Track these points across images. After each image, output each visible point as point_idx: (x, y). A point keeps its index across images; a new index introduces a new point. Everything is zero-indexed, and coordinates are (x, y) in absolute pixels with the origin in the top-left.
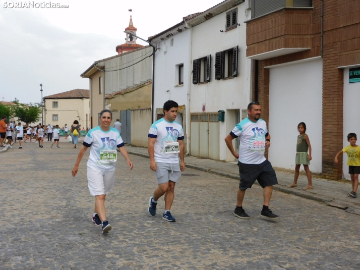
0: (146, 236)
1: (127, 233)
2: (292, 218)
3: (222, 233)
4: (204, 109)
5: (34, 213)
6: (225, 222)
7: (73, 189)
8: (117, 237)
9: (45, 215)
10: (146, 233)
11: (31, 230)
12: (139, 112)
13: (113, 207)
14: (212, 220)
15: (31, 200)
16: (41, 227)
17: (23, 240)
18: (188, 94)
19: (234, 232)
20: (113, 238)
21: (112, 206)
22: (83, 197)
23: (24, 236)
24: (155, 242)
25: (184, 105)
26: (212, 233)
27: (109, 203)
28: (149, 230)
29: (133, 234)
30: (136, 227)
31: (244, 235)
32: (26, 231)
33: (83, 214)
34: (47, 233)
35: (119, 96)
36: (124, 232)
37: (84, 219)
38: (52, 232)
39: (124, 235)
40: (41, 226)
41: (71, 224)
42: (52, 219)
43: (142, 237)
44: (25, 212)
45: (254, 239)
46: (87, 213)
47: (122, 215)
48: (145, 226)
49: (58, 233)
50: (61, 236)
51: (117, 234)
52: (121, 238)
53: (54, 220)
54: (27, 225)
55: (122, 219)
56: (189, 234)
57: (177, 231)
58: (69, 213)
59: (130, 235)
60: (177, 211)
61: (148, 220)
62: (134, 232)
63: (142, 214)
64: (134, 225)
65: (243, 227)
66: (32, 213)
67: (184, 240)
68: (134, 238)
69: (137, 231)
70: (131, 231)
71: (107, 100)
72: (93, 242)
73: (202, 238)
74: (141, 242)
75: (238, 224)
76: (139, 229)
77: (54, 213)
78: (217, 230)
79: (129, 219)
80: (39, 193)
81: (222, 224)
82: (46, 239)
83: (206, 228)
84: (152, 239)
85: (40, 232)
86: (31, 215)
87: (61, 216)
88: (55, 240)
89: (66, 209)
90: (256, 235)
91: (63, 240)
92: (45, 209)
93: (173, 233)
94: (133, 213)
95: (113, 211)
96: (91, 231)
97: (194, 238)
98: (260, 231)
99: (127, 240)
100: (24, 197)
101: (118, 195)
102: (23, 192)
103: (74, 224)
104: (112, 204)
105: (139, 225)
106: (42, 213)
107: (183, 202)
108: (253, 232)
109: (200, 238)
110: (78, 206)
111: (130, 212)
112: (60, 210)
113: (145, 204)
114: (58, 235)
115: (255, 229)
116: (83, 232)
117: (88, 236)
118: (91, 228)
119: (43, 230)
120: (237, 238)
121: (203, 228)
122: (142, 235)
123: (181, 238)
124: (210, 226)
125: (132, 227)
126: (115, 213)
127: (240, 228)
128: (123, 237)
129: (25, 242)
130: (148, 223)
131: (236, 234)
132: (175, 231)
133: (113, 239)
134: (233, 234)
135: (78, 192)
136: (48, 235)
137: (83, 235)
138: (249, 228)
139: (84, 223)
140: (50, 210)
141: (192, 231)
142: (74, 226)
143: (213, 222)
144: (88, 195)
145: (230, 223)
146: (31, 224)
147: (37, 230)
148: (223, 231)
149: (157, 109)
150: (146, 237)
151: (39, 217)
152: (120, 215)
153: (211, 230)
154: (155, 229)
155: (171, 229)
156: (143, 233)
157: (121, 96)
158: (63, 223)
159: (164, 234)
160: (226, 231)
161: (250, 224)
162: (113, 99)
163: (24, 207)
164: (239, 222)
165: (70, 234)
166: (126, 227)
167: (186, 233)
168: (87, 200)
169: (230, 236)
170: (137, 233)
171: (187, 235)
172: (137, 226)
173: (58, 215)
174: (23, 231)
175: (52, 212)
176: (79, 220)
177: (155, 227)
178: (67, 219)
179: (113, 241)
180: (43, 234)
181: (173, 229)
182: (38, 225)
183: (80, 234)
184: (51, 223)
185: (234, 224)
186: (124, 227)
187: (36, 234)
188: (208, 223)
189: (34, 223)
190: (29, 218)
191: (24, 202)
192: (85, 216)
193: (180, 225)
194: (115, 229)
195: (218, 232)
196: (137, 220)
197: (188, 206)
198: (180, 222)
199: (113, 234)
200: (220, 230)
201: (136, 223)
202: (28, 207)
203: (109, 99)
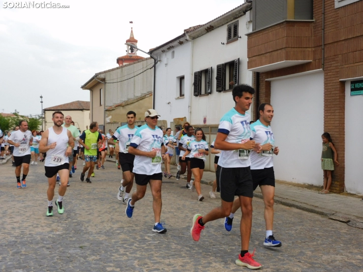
0: (146, 249)
1: (127, 246)
2: (293, 232)
3: (224, 246)
4: (205, 121)
5: (35, 226)
6: (227, 235)
7: (73, 202)
8: (118, 250)
9: (45, 228)
10: (147, 246)
11: (31, 243)
13: (114, 220)
14: (213, 233)
15: (32, 213)
16: (41, 239)
17: (24, 253)
18: (189, 107)
19: (235, 245)
20: (114, 251)
21: (112, 219)
22: (83, 209)
23: (25, 249)
24: (156, 255)
25: (185, 117)
26: (213, 247)
27: (110, 216)
28: (150, 244)
29: (133, 247)
30: (137, 241)
32: (26, 244)
33: (83, 227)
34: (48, 246)
35: (119, 108)
36: (125, 245)
37: (85, 232)
38: (52, 245)
39: (126, 248)
41: (71, 237)
42: (52, 231)
43: (143, 250)
44: (25, 225)
46: (88, 226)
47: (123, 228)
48: (146, 239)
49: (59, 246)
50: (61, 249)
51: (117, 247)
52: (122, 251)
53: (54, 233)
54: (27, 238)
55: (122, 232)
56: (190, 247)
57: (178, 244)
58: (69, 226)
59: (131, 248)
60: (178, 224)
61: (148, 233)
62: (135, 245)
63: (143, 227)
64: (135, 238)
66: (32, 225)
67: (185, 253)
68: (135, 252)
69: (138, 244)
70: (131, 245)
71: (107, 112)
72: (94, 255)
73: (203, 251)
74: (142, 255)
76: (140, 242)
77: (54, 226)
78: (218, 243)
79: (129, 232)
80: (40, 205)
81: (223, 237)
82: (47, 252)
83: (207, 241)
84: (152, 252)
85: (40, 245)
86: (31, 227)
87: (62, 229)
88: (55, 253)
89: (67, 222)
90: (257, 248)
91: (64, 253)
92: (45, 221)
93: (173, 246)
94: (134, 226)
95: (114, 224)
96: (91, 244)
97: (194, 251)
98: (261, 245)
99: (128, 253)
100: (24, 209)
101: (118, 208)
102: (23, 205)
103: (74, 237)
104: (113, 217)
105: (140, 238)
106: (42, 226)
107: (184, 215)
108: (255, 246)
109: (201, 251)
110: (79, 219)
111: (131, 225)
112: (60, 223)
113: (146, 217)
114: (58, 248)
115: (257, 243)
116: (83, 245)
117: (89, 249)
118: (91, 241)
119: (44, 243)
121: (204, 241)
122: (143, 248)
123: (182, 251)
124: (211, 239)
125: (133, 241)
126: (116, 226)
128: (124, 250)
129: (25, 255)
130: (149, 236)
131: (237, 247)
132: (175, 244)
133: (114, 253)
134: (234, 248)
135: (78, 205)
136: (48, 248)
137: (84, 248)
139: (85, 236)
140: (51, 222)
141: (193, 245)
142: (74, 239)
143: (214, 235)
144: (88, 208)
145: (231, 236)
146: (31, 237)
147: (37, 243)
148: (224, 244)
151: (39, 230)
152: (121, 228)
153: (212, 243)
154: (156, 242)
155: (172, 242)
156: (143, 246)
157: (121, 108)
158: (64, 236)
159: (165, 247)
160: (227, 244)
162: (113, 111)
163: (25, 220)
165: (70, 247)
166: (126, 240)
167: (187, 246)
168: (87, 213)
169: (231, 249)
170: (138, 246)
172: (138, 239)
173: (59, 228)
174: (23, 244)
175: (52, 225)
176: (80, 233)
177: (156, 239)
178: (68, 232)
180: (43, 247)
181: (174, 242)
182: (38, 238)
183: (81, 247)
184: (52, 236)
185: (235, 237)
186: (124, 240)
187: (36, 247)
188: (209, 236)
189: (34, 236)
190: (30, 231)
191: (24, 215)
192: (85, 228)
193: (181, 238)
194: (115, 242)
195: (219, 245)
196: (138, 233)
197: (189, 219)
198: (180, 235)
199: (114, 247)
200: (221, 243)
201: (137, 236)
202: (28, 219)
203: (109, 111)
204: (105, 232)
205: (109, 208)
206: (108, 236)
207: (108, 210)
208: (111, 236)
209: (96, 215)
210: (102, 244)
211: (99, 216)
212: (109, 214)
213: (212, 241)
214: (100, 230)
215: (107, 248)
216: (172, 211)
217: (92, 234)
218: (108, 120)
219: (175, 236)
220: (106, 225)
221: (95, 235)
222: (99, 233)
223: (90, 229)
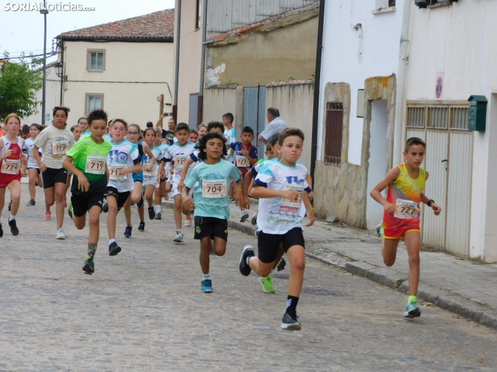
4: (439, 89)
12: (285, 91)
18: (402, 41)
25: (393, 75)
149: (329, 84)
203: (218, 46)
218: (213, 77)
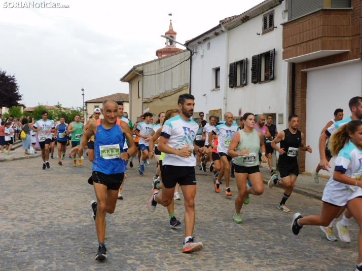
1: (151, 239)
3: (249, 241)
4: (240, 113)
5: (63, 216)
6: (254, 229)
8: (141, 243)
9: (73, 218)
10: (171, 239)
11: (58, 234)
13: (142, 212)
15: (63, 204)
17: (49, 243)
18: (224, 98)
19: (261, 240)
20: (137, 243)
21: (140, 210)
23: (50, 240)
24: (179, 248)
25: (220, 109)
26: (239, 241)
27: (138, 207)
28: (174, 237)
29: (157, 240)
31: (272, 243)
32: (53, 235)
33: (111, 218)
34: (73, 237)
35: (157, 100)
37: (112, 223)
38: (78, 236)
40: (69, 230)
42: (80, 222)
43: (166, 243)
44: (55, 215)
45: (281, 247)
46: (115, 218)
47: (150, 220)
48: (171, 232)
49: (84, 237)
50: (85, 240)
51: (141, 239)
52: (145, 243)
53: (82, 224)
54: (55, 228)
55: (148, 224)
56: (214, 241)
59: (155, 241)
60: (205, 217)
62: (159, 237)
64: (160, 231)
65: (272, 235)
66: (62, 216)
67: (209, 247)
68: (158, 245)
69: (162, 237)
70: (156, 237)
71: (145, 104)
72: (117, 247)
73: (227, 246)
74: (164, 248)
75: (266, 232)
76: (165, 235)
77: (82, 217)
78: (244, 238)
79: (156, 224)
80: (72, 196)
81: (250, 232)
82: (71, 242)
83: (233, 235)
84: (176, 246)
85: (66, 236)
86: (60, 218)
87: (89, 220)
88: (80, 244)
90: (284, 243)
91: (88, 244)
92: (74, 212)
94: (161, 218)
95: (141, 216)
96: (116, 236)
97: (219, 245)
98: (289, 240)
99: (151, 246)
100: (56, 200)
102: (56, 196)
104: (141, 209)
105: (165, 231)
106: (70, 217)
107: (213, 208)
108: (282, 241)
109: (225, 245)
111: (158, 218)
112: (89, 213)
114: (83, 239)
115: (284, 238)
116: (108, 236)
117: (113, 241)
118: (116, 232)
119: (70, 234)
120: (264, 247)
121: (230, 235)
122: (167, 241)
123: (206, 245)
124: (237, 233)
125: (158, 233)
126: (143, 218)
127: (269, 236)
128: (148, 242)
129: (50, 245)
131: (264, 242)
132: (200, 237)
133: (137, 245)
134: (260, 242)
136: (73, 239)
137: (108, 239)
138: (277, 237)
139: (111, 227)
140: (80, 213)
141: (218, 238)
143: (241, 229)
145: (258, 231)
146: (58, 228)
147: (64, 234)
148: (250, 239)
150: (170, 243)
151: (67, 220)
152: (147, 220)
153: (238, 237)
154: (181, 235)
155: (197, 235)
156: (168, 239)
157: (159, 100)
158: (90, 227)
160: (253, 239)
161: (279, 232)
162: (151, 103)
163: (55, 210)
164: (268, 230)
165: (95, 238)
166: (152, 233)
167: (211, 240)
169: (256, 244)
170: (162, 238)
171: (213, 242)
172: (163, 232)
173: (87, 219)
174: (50, 234)
175: (81, 216)
177: (181, 232)
179: (136, 247)
180: (69, 238)
181: (199, 236)
182: (66, 228)
184: (78, 226)
185: (263, 231)
186: (149, 233)
187: (63, 238)
188: (235, 230)
189: (62, 226)
190: (58, 222)
191: (55, 205)
192: (112, 220)
193: (206, 231)
194: (140, 234)
195: (245, 239)
196: (164, 226)
197: (218, 212)
198: (207, 228)
199: (138, 239)
200: (247, 237)
201: (162, 229)
202: (58, 210)
203: (147, 103)
204: (132, 224)
205: (139, 200)
206: (134, 227)
207: (138, 202)
208: (136, 228)
209: (125, 206)
210: (127, 236)
211: (128, 208)
212: (138, 206)
213: (238, 235)
214: (126, 222)
215: (131, 240)
216: (201, 203)
217: (118, 226)
219: (200, 229)
220: (133, 217)
221: (121, 227)
222: (126, 225)
223: (117, 221)
